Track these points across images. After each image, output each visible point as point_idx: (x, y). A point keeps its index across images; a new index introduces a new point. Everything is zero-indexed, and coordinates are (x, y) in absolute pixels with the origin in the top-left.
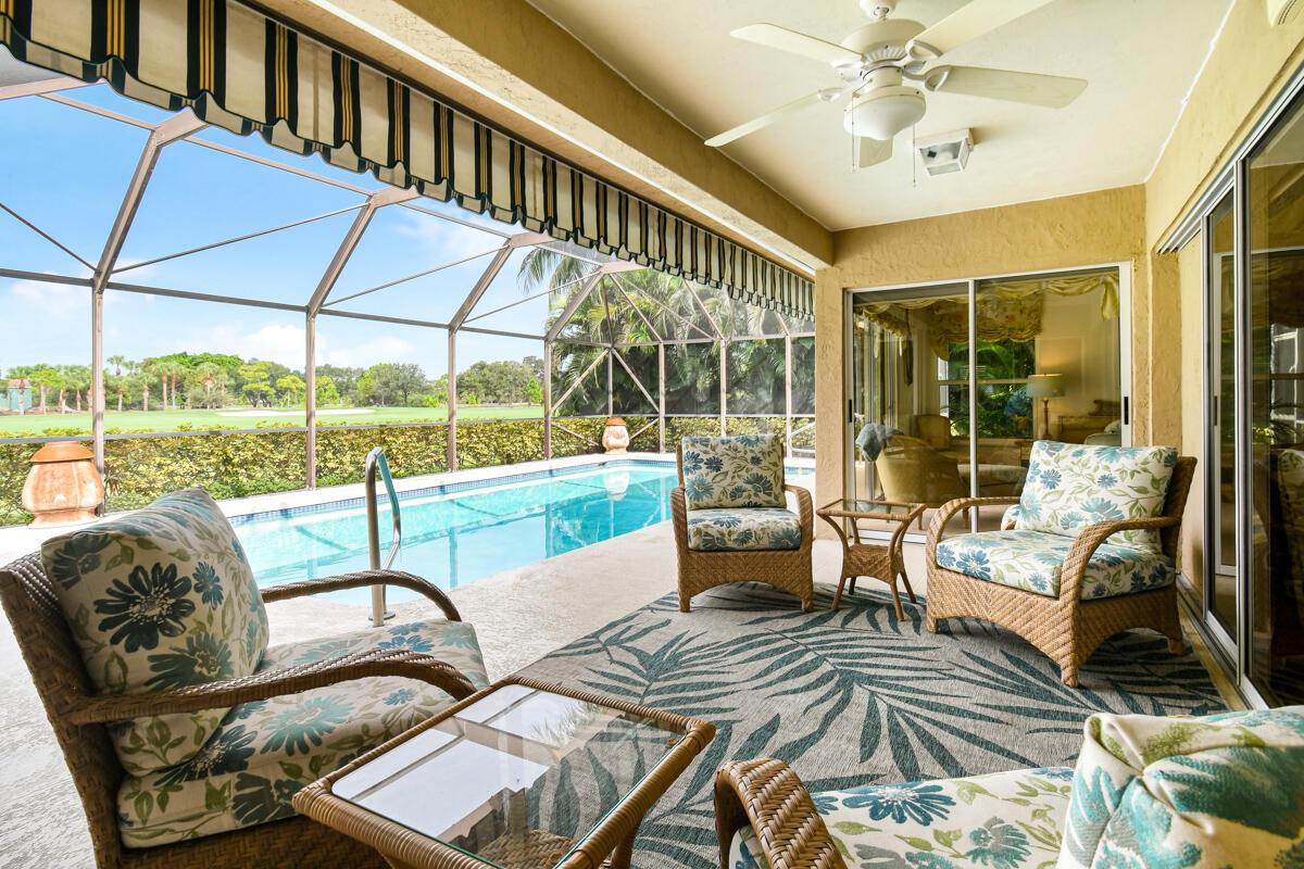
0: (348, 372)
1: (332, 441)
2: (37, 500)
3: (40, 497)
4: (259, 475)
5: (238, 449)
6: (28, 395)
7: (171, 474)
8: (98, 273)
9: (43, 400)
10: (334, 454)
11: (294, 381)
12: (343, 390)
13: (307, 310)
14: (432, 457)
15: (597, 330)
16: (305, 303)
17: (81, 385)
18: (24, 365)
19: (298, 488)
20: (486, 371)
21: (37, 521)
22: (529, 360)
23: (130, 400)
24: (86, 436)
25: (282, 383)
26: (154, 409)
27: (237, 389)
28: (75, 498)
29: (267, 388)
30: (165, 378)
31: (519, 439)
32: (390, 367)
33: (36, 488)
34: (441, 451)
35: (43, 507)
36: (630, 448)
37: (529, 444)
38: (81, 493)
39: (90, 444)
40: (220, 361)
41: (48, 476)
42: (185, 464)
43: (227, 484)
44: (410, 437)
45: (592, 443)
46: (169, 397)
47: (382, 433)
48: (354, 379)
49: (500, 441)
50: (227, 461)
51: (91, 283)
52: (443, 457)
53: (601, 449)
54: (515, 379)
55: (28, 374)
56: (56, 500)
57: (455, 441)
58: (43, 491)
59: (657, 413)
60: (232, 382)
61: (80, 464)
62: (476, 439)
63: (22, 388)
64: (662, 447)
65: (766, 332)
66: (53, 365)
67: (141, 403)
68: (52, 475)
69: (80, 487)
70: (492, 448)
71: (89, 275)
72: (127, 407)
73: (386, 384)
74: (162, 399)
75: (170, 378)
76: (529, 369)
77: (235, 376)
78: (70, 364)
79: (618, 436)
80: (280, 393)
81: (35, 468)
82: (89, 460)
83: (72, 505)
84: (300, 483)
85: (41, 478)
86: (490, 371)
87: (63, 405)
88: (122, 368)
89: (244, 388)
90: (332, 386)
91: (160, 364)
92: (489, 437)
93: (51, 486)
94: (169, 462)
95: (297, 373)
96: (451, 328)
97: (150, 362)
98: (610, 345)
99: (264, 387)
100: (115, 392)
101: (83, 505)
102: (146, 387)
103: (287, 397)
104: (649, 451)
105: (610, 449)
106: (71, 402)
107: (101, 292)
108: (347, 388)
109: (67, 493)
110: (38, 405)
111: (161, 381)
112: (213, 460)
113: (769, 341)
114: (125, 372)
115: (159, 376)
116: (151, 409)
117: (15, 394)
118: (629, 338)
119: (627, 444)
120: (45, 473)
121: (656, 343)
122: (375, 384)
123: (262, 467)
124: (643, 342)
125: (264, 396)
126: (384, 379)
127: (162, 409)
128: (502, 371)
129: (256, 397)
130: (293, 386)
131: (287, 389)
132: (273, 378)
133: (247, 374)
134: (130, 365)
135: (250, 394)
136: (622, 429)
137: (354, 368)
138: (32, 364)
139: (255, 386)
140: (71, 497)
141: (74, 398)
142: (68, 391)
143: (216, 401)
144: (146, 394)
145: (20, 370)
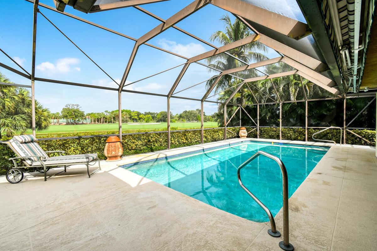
0: (154, 114)
1: (173, 135)
2: (108, 154)
3: (109, 153)
4: (156, 145)
5: (152, 137)
6: (90, 119)
7: (136, 145)
8: (120, 87)
9: (93, 121)
10: (173, 138)
11: (143, 116)
12: (153, 118)
13: (168, 96)
14: (196, 139)
15: (235, 101)
16: (167, 94)
17: (100, 117)
18: (89, 113)
19: (165, 149)
20: (187, 113)
21: (108, 159)
22: (197, 110)
23: (109, 121)
24: (117, 134)
25: (141, 116)
27: (130, 118)
28: (117, 153)
29: (137, 118)
30: (116, 116)
31: (217, 134)
32: (164, 112)
33: (108, 150)
34: (199, 137)
35: (110, 155)
36: (247, 137)
37: (220, 135)
38: (118, 151)
39: (118, 136)
40: (127, 111)
41: (110, 146)
42: (140, 142)
43: (149, 148)
44: (192, 133)
45: (236, 135)
46: (117, 120)
47: (185, 132)
48: (155, 115)
49: (213, 134)
50: (149, 141)
51: (118, 90)
52: (199, 139)
53: (238, 137)
54: (194, 115)
55: (90, 115)
56: (113, 154)
57: (203, 135)
58: (109, 151)
59: (256, 126)
60: (130, 116)
61: (118, 142)
62: (207, 134)
63: (89, 118)
64: (258, 136)
65: (297, 99)
66: (94, 113)
67: (111, 121)
68: (112, 146)
69: (118, 150)
70: (211, 137)
71: (117, 87)
72: (109, 122)
73: (163, 117)
74: (115, 120)
76: (197, 112)
77: (130, 115)
78: (98, 112)
79: (244, 133)
80: (140, 119)
81: (107, 144)
82: (119, 142)
83: (116, 155)
84: (166, 147)
85: (109, 147)
86: (188, 113)
88: (107, 113)
89: (132, 118)
90: (151, 117)
91: (115, 112)
92: (210, 134)
93: (111, 150)
94: (136, 141)
95: (143, 114)
96: (202, 101)
97: (113, 112)
98: (240, 105)
99: (136, 117)
100: (106, 119)
101: (119, 155)
102: (112, 118)
103: (142, 120)
104: (253, 138)
105: (242, 137)
106: (98, 121)
107: (121, 92)
108: (154, 117)
109: (115, 152)
110: (92, 122)
111: (115, 116)
112: (146, 141)
113: (297, 102)
114: (108, 114)
115: (115, 115)
116: (113, 123)
117: (87, 119)
118: (245, 103)
119: (247, 135)
120: (110, 145)
121: (256, 104)
122: (161, 116)
123: (157, 142)
124: (250, 104)
125: (136, 120)
126: (163, 115)
127: (115, 123)
128: (191, 113)
129: (134, 120)
130: (143, 117)
131: (142, 118)
132: (138, 115)
133: (133, 114)
134: (109, 113)
135: (133, 119)
136: (245, 131)
137: (155, 113)
138: (90, 113)
139: (134, 117)
140: (116, 153)
141: (99, 120)
142: (97, 119)
143: (126, 121)
144: (112, 119)
145: (88, 114)
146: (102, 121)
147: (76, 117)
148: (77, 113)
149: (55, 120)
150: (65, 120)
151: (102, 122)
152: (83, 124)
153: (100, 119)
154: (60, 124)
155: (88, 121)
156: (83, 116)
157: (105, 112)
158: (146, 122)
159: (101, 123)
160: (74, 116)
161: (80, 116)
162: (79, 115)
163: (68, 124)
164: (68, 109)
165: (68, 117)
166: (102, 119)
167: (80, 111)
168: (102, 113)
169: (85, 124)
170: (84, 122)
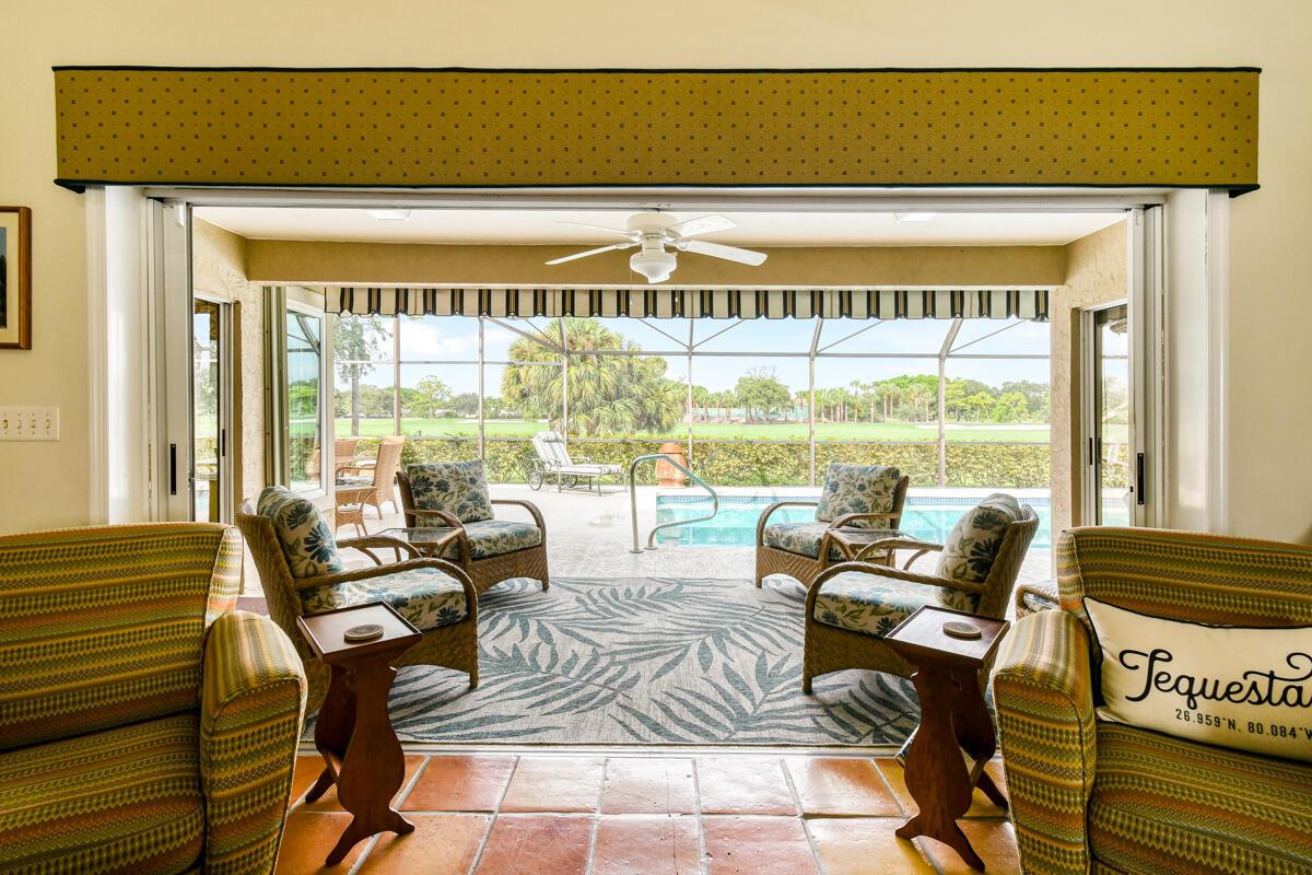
6: (805, 411)
9: (813, 413)
11: (982, 399)
17: (833, 403)
18: (802, 390)
23: (862, 414)
26: (878, 421)
28: (671, 473)
29: (964, 404)
30: (885, 397)
38: (674, 472)
40: (924, 381)
46: (888, 412)
55: (805, 396)
60: (933, 399)
63: (802, 405)
67: (869, 416)
69: (673, 468)
72: (861, 419)
74: (883, 413)
75: (889, 397)
78: (828, 388)
80: (973, 409)
83: (670, 477)
87: (824, 419)
88: (859, 389)
91: (883, 386)
97: (876, 385)
100: (854, 407)
101: (675, 478)
102: (873, 404)
103: (977, 412)
106: (828, 415)
109: (668, 471)
110: (811, 417)
111: (883, 399)
114: (861, 392)
115: (881, 396)
116: (876, 421)
117: (798, 409)
125: (961, 411)
127: (884, 421)
129: (954, 412)
130: (982, 402)
131: (978, 405)
133: (948, 391)
134: (864, 387)
135: (950, 408)
141: (829, 411)
142: (826, 407)
143: (918, 415)
144: (872, 409)
145: (801, 393)
146: (838, 413)
147: (769, 402)
148: (771, 392)
149: (723, 411)
150: (742, 411)
151: (838, 416)
152: (786, 421)
153: (835, 409)
154: (732, 422)
155: (801, 413)
156: (787, 398)
157: (852, 384)
158: (1000, 420)
159: (835, 420)
160: (764, 401)
161: (779, 400)
162: (776, 397)
163: (751, 421)
164: (751, 379)
165: (750, 401)
166: (838, 408)
167: (777, 386)
168: (841, 389)
169: (792, 422)
170: (789, 418)
